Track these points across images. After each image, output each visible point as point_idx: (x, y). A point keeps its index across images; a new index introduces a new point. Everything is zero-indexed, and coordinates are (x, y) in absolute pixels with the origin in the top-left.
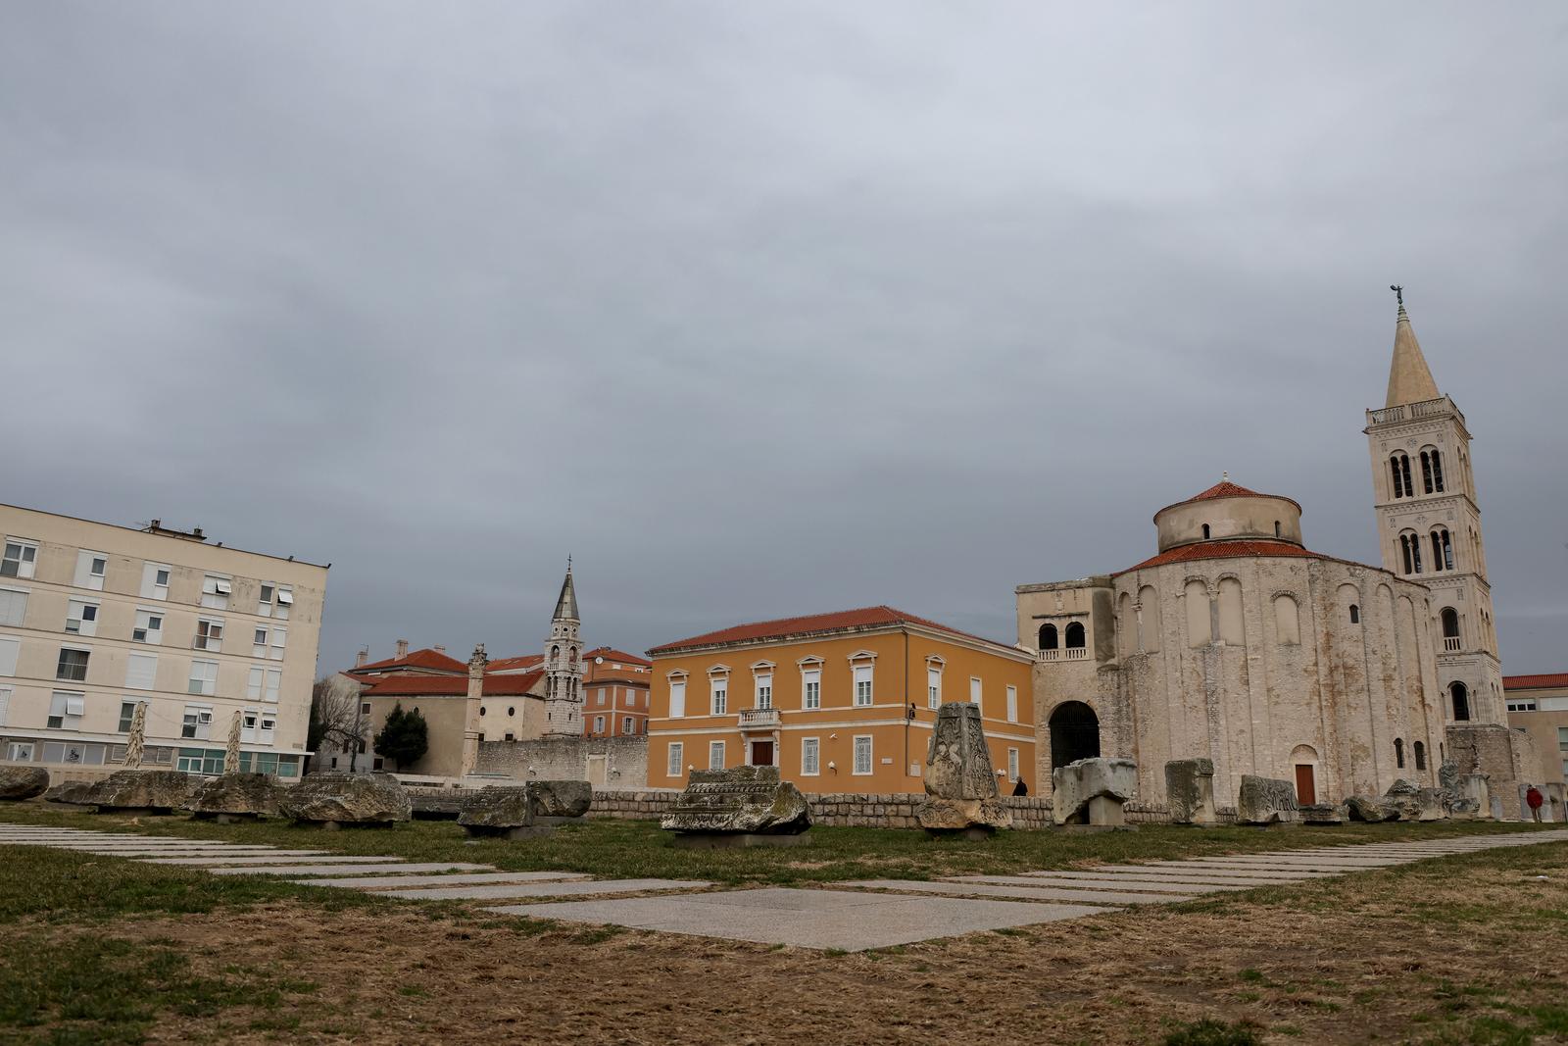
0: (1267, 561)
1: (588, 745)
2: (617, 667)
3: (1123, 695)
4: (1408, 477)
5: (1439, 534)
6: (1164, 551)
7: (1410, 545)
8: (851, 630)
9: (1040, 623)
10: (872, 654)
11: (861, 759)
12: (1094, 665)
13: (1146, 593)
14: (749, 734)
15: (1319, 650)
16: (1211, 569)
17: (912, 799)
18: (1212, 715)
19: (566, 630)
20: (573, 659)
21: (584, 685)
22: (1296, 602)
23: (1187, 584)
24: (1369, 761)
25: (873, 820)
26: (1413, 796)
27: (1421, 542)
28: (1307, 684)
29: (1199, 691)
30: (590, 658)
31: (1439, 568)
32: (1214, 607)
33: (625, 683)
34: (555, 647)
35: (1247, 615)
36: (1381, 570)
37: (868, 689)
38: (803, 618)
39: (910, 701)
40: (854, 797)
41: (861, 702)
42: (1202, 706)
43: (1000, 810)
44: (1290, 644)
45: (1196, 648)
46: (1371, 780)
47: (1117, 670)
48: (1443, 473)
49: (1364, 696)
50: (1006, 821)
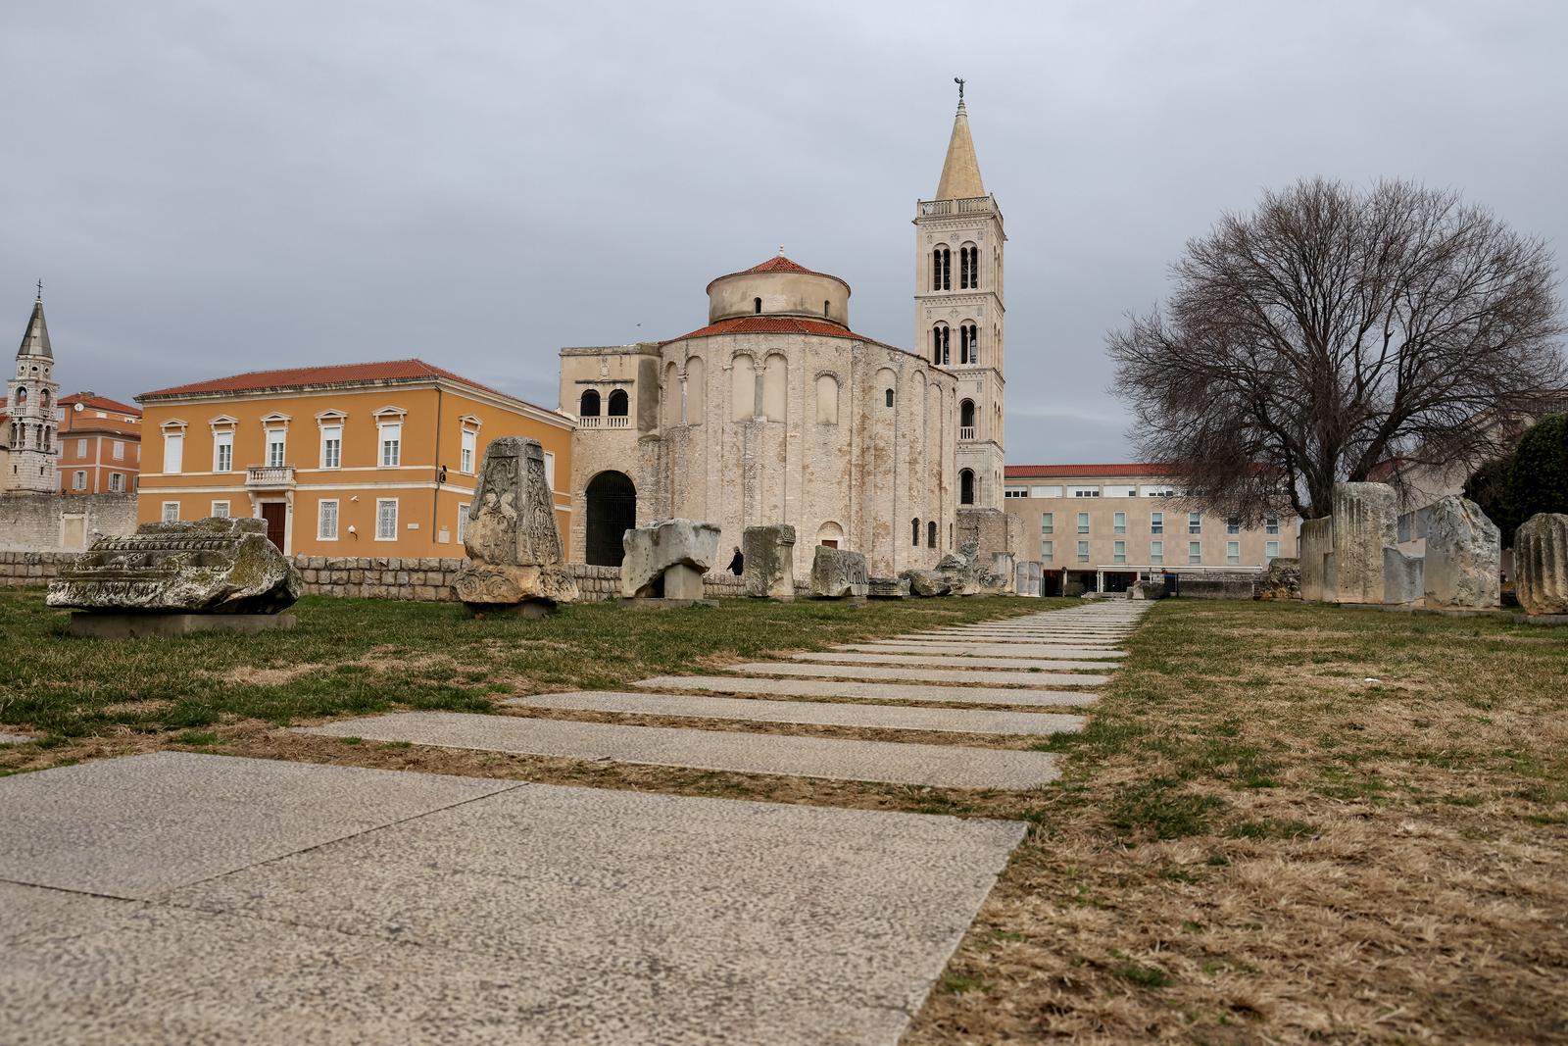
0: (815, 340)
1: (62, 502)
2: (102, 415)
3: (663, 466)
4: (947, 272)
5: (968, 328)
6: (714, 322)
7: (942, 337)
8: (379, 383)
9: (583, 388)
10: (401, 411)
11: (384, 523)
12: (636, 434)
13: (694, 364)
14: (258, 494)
15: (854, 431)
16: (760, 344)
17: (445, 565)
18: (748, 490)
19: (35, 369)
20: (45, 404)
21: (60, 434)
22: (837, 382)
23: (735, 357)
24: (889, 539)
25: (394, 590)
26: (959, 571)
27: (951, 335)
28: (840, 464)
29: (737, 466)
30: (67, 403)
31: (964, 361)
32: (759, 382)
33: (113, 434)
34: (21, 389)
35: (790, 392)
36: (918, 357)
37: (396, 449)
38: (324, 369)
39: (441, 463)
40: (370, 562)
41: (387, 462)
42: (739, 480)
43: (563, 579)
44: (827, 424)
45: (737, 423)
46: (888, 556)
47: (658, 440)
48: (979, 269)
49: (890, 477)
50: (571, 593)
